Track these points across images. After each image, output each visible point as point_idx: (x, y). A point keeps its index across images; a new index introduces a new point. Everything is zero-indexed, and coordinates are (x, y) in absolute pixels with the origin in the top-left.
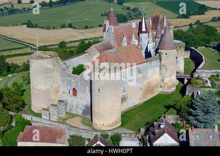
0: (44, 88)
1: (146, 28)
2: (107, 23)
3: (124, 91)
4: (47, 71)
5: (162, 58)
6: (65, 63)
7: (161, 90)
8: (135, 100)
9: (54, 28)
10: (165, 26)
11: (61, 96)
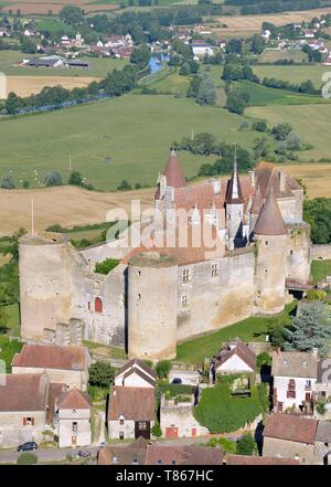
0: (45, 298)
1: (240, 193)
2: (163, 180)
3: (185, 304)
4: (50, 266)
5: (260, 250)
6: (81, 255)
7: (255, 310)
8: (204, 322)
9: (26, 185)
10: (282, 189)
11: (74, 312)
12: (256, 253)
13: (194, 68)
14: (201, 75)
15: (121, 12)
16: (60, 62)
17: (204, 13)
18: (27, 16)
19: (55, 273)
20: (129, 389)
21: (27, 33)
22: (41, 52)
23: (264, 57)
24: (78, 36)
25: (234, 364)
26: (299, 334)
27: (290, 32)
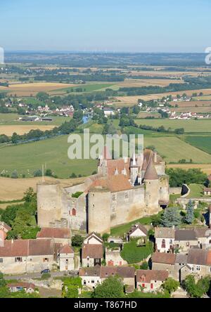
0: (49, 209)
1: (136, 162)
4: (52, 195)
5: (147, 186)
7: (145, 214)
8: (122, 220)
9: (24, 177)
10: (155, 161)
11: (62, 216)
12: (145, 188)
13: (105, 120)
14: (109, 124)
15: (67, 95)
16: (38, 119)
17: (109, 95)
18: (20, 97)
19: (54, 198)
20: (90, 245)
21: (20, 105)
22: (28, 114)
23: (140, 115)
24: (46, 106)
25: (138, 233)
26: (166, 220)
27: (152, 104)
